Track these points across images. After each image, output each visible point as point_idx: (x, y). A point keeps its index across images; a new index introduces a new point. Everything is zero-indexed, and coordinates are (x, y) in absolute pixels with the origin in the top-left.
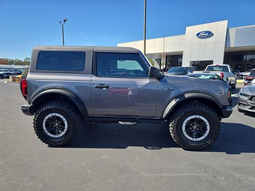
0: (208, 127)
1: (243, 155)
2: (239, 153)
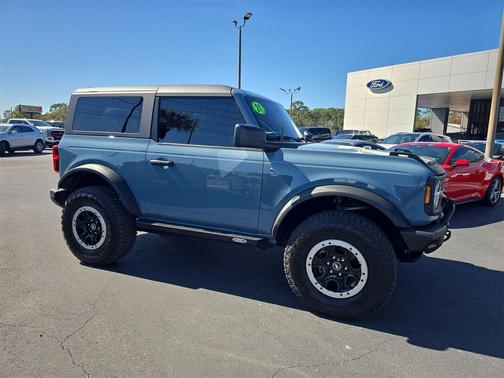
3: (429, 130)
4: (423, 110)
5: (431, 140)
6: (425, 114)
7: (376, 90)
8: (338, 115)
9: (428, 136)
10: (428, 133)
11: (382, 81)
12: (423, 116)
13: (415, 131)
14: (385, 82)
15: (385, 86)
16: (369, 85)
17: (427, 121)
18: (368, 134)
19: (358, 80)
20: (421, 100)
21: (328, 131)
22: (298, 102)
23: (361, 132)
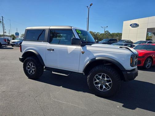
3: (152, 40)
4: (150, 33)
5: (152, 43)
6: (150, 34)
7: (133, 27)
8: (120, 35)
9: (151, 42)
10: (151, 41)
11: (135, 24)
12: (149, 35)
13: (146, 40)
14: (136, 24)
15: (136, 25)
16: (131, 25)
17: (151, 37)
18: (130, 41)
19: (127, 24)
20: (149, 30)
21: (116, 40)
22: (107, 31)
23: (128, 40)
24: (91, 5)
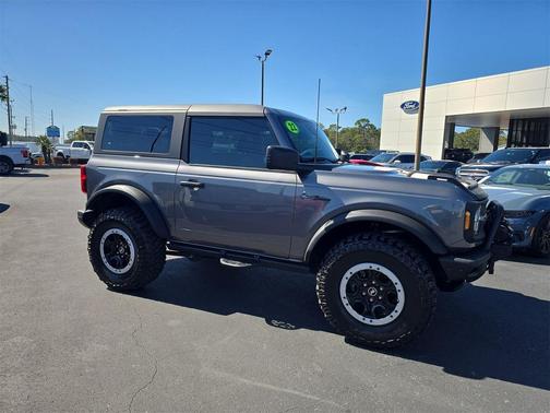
0: (401, 297)
1: (490, 383)
2: (479, 376)
7: (409, 111)
11: (414, 102)
24: (267, 54)
